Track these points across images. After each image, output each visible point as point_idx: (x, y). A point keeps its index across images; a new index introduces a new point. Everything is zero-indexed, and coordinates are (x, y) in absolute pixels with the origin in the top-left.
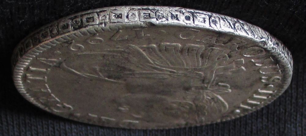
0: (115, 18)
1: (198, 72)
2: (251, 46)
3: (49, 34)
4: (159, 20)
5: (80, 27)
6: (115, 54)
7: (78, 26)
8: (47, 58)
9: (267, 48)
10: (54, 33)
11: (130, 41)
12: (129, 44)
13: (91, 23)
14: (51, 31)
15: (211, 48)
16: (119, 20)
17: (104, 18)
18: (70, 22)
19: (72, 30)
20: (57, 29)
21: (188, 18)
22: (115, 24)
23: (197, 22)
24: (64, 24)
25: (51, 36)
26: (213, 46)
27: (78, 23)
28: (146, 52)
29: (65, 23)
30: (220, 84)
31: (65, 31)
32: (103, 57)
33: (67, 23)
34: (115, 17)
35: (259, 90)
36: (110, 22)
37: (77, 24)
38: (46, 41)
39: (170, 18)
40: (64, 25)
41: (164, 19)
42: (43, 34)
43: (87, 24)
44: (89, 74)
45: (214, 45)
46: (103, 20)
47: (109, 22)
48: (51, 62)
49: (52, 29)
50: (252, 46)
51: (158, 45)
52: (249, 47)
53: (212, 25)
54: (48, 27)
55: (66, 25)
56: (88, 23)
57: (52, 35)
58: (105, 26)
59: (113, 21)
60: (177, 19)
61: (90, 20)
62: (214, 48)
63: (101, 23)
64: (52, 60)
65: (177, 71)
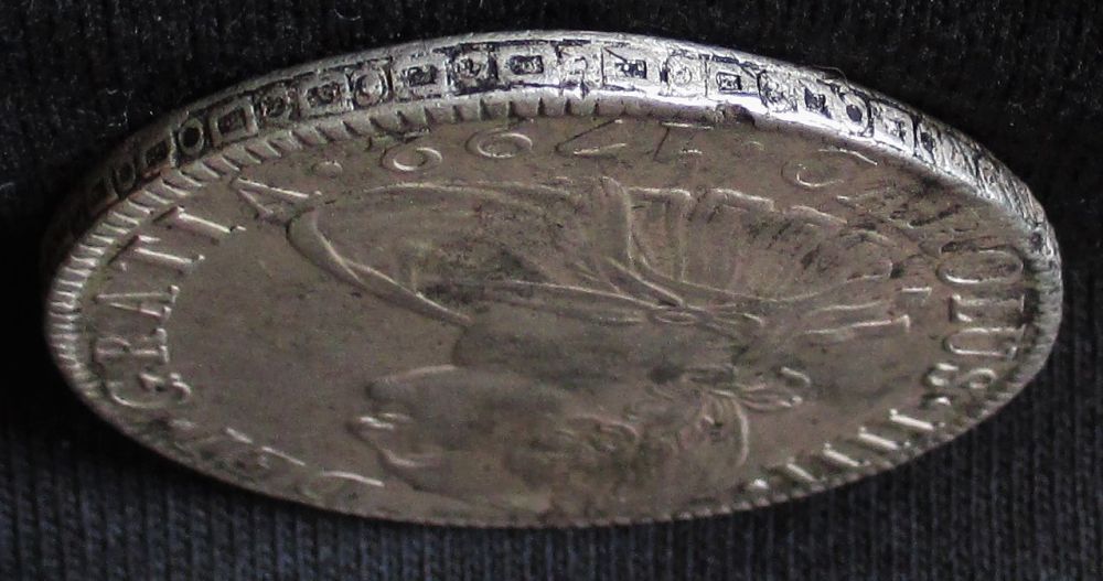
0: (622, 73)
1: (750, 316)
2: (992, 245)
3: (348, 95)
4: (769, 104)
5: (486, 86)
6: (527, 205)
7: (478, 80)
8: (271, 185)
9: (1035, 261)
10: (371, 92)
11: (620, 165)
12: (604, 173)
13: (531, 76)
14: (358, 86)
15: (864, 231)
16: (637, 81)
17: (581, 66)
18: (443, 64)
19: (454, 93)
20: (385, 78)
21: (854, 115)
22: (621, 93)
23: (879, 135)
24: (420, 65)
25: (355, 103)
26: (872, 227)
27: (478, 71)
28: (639, 215)
29: (423, 64)
30: (786, 370)
31: (422, 90)
32: (478, 210)
33: (431, 63)
34: (622, 70)
35: (894, 412)
36: (604, 86)
37: (471, 72)
38: (327, 115)
39: (801, 105)
40: (419, 70)
41: (782, 105)
42: (314, 92)
43: (514, 78)
44: (369, 269)
45: (879, 226)
46: (577, 72)
47: (598, 84)
48: (279, 199)
49: (363, 78)
50: (996, 248)
51: (700, 194)
52: (982, 249)
53: (921, 149)
54: (340, 69)
55: (425, 70)
56: (520, 77)
57: (360, 100)
58: (583, 95)
59: (613, 83)
60: (825, 111)
61: (527, 66)
62: (873, 233)
63: (571, 85)
64: (286, 192)
65: (687, 301)
